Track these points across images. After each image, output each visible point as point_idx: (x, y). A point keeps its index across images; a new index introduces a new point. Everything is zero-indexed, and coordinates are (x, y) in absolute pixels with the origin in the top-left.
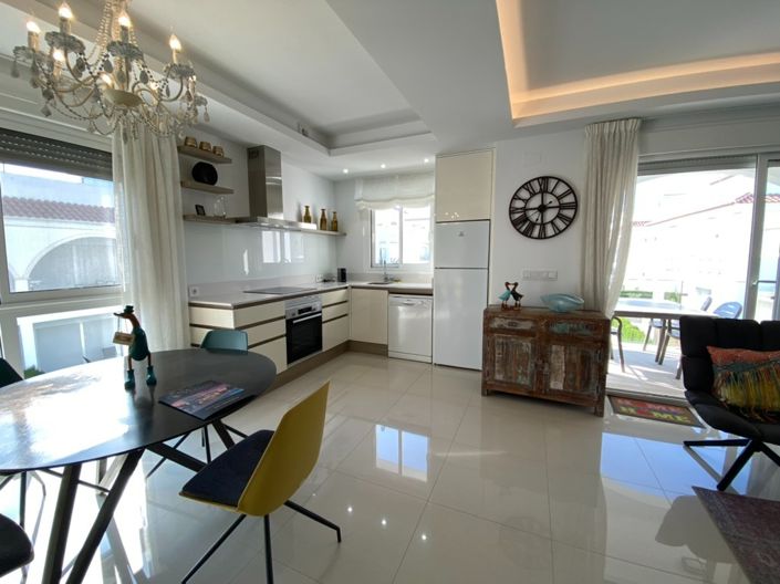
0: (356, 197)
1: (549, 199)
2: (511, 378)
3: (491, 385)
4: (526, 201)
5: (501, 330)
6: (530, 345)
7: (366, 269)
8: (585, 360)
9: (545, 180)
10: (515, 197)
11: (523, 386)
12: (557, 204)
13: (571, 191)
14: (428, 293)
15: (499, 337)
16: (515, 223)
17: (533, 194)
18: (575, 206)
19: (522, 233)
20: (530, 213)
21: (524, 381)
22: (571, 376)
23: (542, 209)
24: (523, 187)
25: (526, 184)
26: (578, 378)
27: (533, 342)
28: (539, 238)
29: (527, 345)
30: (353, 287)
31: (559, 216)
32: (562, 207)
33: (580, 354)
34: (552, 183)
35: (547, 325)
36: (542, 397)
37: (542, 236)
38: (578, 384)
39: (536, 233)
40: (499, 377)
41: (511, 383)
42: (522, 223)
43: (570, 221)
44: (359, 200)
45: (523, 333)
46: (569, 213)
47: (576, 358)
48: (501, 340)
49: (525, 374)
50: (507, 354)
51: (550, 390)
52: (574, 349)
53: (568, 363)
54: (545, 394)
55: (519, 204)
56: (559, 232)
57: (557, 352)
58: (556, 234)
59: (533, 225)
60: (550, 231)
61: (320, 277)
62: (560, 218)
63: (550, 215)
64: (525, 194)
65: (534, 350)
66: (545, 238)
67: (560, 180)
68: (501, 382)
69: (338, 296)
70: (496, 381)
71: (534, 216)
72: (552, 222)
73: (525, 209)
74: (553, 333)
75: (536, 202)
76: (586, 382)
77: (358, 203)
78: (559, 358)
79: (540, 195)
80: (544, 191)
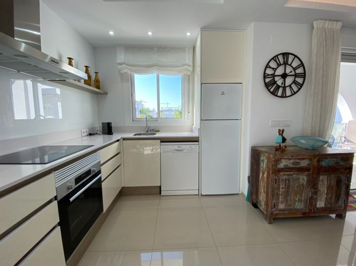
0: (118, 61)
1: (289, 70)
2: (290, 205)
3: (277, 214)
4: (275, 70)
5: (287, 169)
6: (305, 178)
7: (128, 123)
8: (339, 182)
9: (286, 55)
10: (267, 66)
11: (298, 210)
12: (293, 73)
13: (302, 65)
14: (195, 140)
15: (284, 175)
16: (267, 85)
17: (279, 65)
18: (303, 75)
19: (271, 93)
20: (276, 79)
21: (299, 206)
22: (330, 196)
23: (284, 76)
24: (273, 59)
25: (275, 57)
26: (334, 196)
27: (308, 176)
28: (282, 97)
29: (303, 178)
30: (124, 139)
31: (294, 82)
32: (296, 75)
33: (336, 179)
34: (291, 58)
35: (319, 161)
36: (312, 215)
37: (283, 96)
38: (333, 201)
39: (280, 93)
40: (281, 206)
41: (291, 210)
42: (272, 86)
43: (300, 86)
44: (121, 64)
45: (301, 170)
46: (300, 80)
47: (333, 183)
48: (284, 177)
49: (300, 200)
50: (288, 188)
51: (317, 209)
52: (333, 176)
53: (329, 187)
54: (314, 212)
55: (269, 72)
56: (294, 93)
57: (323, 180)
58: (292, 95)
59: (278, 87)
60: (288, 92)
61: (85, 131)
62: (295, 83)
63: (289, 80)
64: (273, 64)
65: (308, 181)
66: (286, 97)
67: (296, 56)
68: (283, 210)
69: (113, 149)
70: (280, 210)
71: (279, 82)
72: (290, 86)
73: (273, 76)
74: (322, 167)
75: (280, 71)
76: (338, 197)
77: (120, 67)
78: (324, 184)
79: (284, 66)
80: (286, 63)
